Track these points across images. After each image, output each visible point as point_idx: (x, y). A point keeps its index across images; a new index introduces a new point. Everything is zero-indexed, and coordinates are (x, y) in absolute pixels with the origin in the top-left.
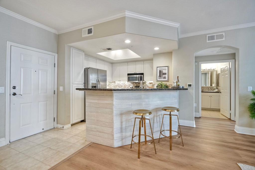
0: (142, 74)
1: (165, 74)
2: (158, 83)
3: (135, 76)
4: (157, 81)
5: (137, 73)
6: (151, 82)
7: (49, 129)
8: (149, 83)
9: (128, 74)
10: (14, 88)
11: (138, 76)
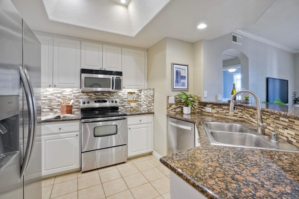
0: (120, 74)
1: (184, 77)
2: (176, 93)
3: (100, 76)
4: (174, 90)
5: (106, 70)
6: (132, 91)
8: (128, 93)
9: (83, 71)
11: (111, 77)
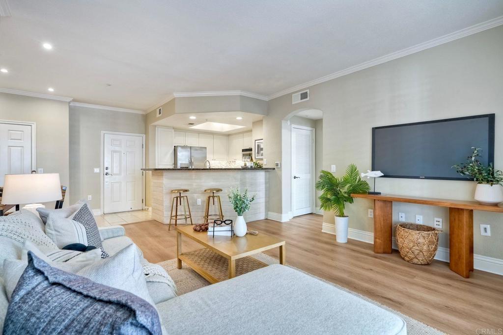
4: (256, 159)
7: (137, 209)
9: (243, 150)
10: (107, 169)
